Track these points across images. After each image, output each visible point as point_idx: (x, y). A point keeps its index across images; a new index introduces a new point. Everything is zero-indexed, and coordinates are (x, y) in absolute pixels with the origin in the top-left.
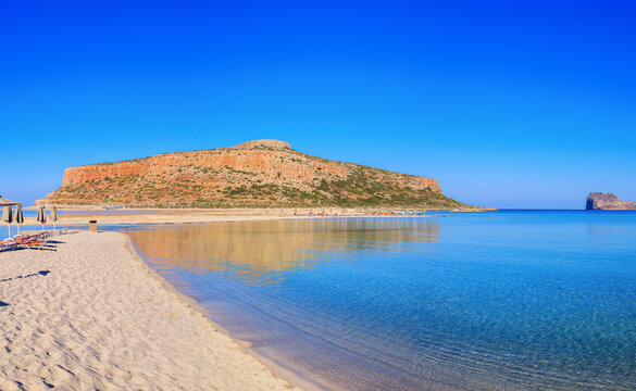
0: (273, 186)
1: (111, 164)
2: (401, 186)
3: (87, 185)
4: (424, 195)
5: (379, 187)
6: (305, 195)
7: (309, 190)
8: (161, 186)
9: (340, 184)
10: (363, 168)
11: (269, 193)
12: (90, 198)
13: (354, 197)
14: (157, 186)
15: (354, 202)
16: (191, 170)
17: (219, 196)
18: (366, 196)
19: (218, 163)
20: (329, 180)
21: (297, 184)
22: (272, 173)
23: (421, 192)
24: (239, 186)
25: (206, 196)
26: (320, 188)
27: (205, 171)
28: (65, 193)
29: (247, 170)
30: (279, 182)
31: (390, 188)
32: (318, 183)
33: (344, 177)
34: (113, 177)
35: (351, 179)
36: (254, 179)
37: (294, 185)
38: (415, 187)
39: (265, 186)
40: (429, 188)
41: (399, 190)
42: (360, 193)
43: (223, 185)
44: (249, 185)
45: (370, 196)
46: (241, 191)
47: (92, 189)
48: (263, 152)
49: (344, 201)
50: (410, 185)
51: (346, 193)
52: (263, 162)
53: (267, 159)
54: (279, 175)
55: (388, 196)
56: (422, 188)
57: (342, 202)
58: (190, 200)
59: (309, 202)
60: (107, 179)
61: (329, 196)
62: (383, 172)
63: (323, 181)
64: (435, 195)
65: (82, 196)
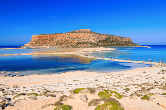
0: (87, 42)
1: (46, 35)
2: (120, 40)
3: (40, 40)
4: (126, 43)
5: (114, 41)
6: (95, 44)
7: (96, 43)
8: (61, 42)
9: (104, 41)
10: (110, 35)
11: (87, 44)
12: (42, 44)
13: (107, 44)
14: (60, 42)
15: (106, 45)
16: (68, 38)
17: (75, 44)
18: (110, 44)
19: (75, 36)
20: (101, 40)
21: (93, 41)
22: (87, 39)
23: (125, 42)
24: (80, 42)
25: (73, 44)
26: (98, 42)
27: (72, 38)
28: (34, 42)
29: (82, 38)
30: (89, 41)
31: (117, 41)
32: (98, 41)
33: (104, 39)
34: (47, 38)
35: (106, 39)
36: (83, 40)
37: (92, 42)
38: (124, 41)
39: (86, 42)
40: (128, 41)
41: (119, 41)
42: (108, 43)
43: (76, 42)
44: (82, 42)
45: (111, 44)
46: (80, 43)
47: (41, 41)
48: (85, 34)
49: (104, 45)
50: (123, 40)
51: (105, 43)
52: (85, 36)
53: (86, 36)
54: (89, 39)
55: (115, 44)
56: (126, 41)
57: (104, 46)
58: (69, 45)
59: (96, 46)
60: (45, 39)
61: (101, 44)
62: (115, 36)
63: (99, 40)
64: (129, 43)
65: (39, 44)
